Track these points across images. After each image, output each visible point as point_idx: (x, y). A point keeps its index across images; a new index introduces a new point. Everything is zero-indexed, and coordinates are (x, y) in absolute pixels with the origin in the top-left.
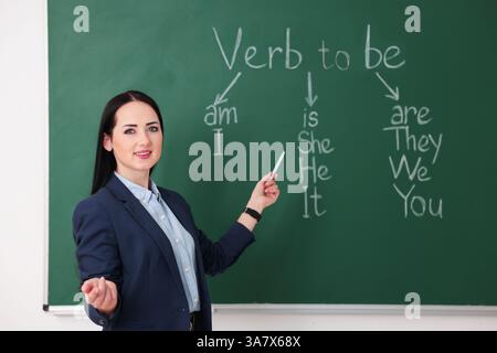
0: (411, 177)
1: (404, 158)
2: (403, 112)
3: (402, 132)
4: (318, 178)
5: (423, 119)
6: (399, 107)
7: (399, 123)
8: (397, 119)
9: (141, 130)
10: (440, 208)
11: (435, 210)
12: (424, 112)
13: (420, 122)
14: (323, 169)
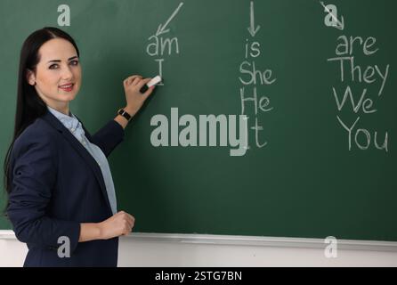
0: (356, 109)
1: (348, 89)
2: (348, 42)
3: (347, 63)
4: (259, 109)
5: (368, 49)
6: (344, 37)
7: (344, 54)
8: (342, 49)
9: (64, 66)
10: (386, 141)
11: (381, 143)
12: (370, 42)
13: (366, 52)
14: (265, 101)
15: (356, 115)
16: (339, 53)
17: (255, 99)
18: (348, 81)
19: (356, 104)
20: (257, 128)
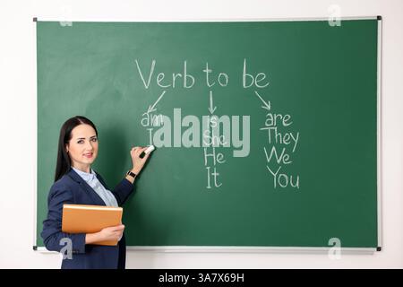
0: (279, 161)
1: (274, 148)
2: (273, 118)
3: (273, 131)
4: (217, 162)
5: (286, 123)
6: (270, 115)
7: (270, 125)
8: (270, 122)
10: (298, 182)
11: (294, 184)
12: (287, 118)
13: (284, 124)
14: (220, 156)
15: (279, 165)
16: (267, 125)
17: (214, 155)
18: (273, 143)
19: (279, 158)
20: (215, 174)
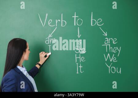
15: (111, 62)
16: (106, 43)
17: (80, 58)
18: (108, 52)
19: (111, 59)
20: (80, 67)
